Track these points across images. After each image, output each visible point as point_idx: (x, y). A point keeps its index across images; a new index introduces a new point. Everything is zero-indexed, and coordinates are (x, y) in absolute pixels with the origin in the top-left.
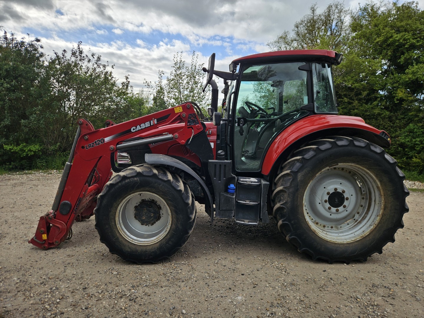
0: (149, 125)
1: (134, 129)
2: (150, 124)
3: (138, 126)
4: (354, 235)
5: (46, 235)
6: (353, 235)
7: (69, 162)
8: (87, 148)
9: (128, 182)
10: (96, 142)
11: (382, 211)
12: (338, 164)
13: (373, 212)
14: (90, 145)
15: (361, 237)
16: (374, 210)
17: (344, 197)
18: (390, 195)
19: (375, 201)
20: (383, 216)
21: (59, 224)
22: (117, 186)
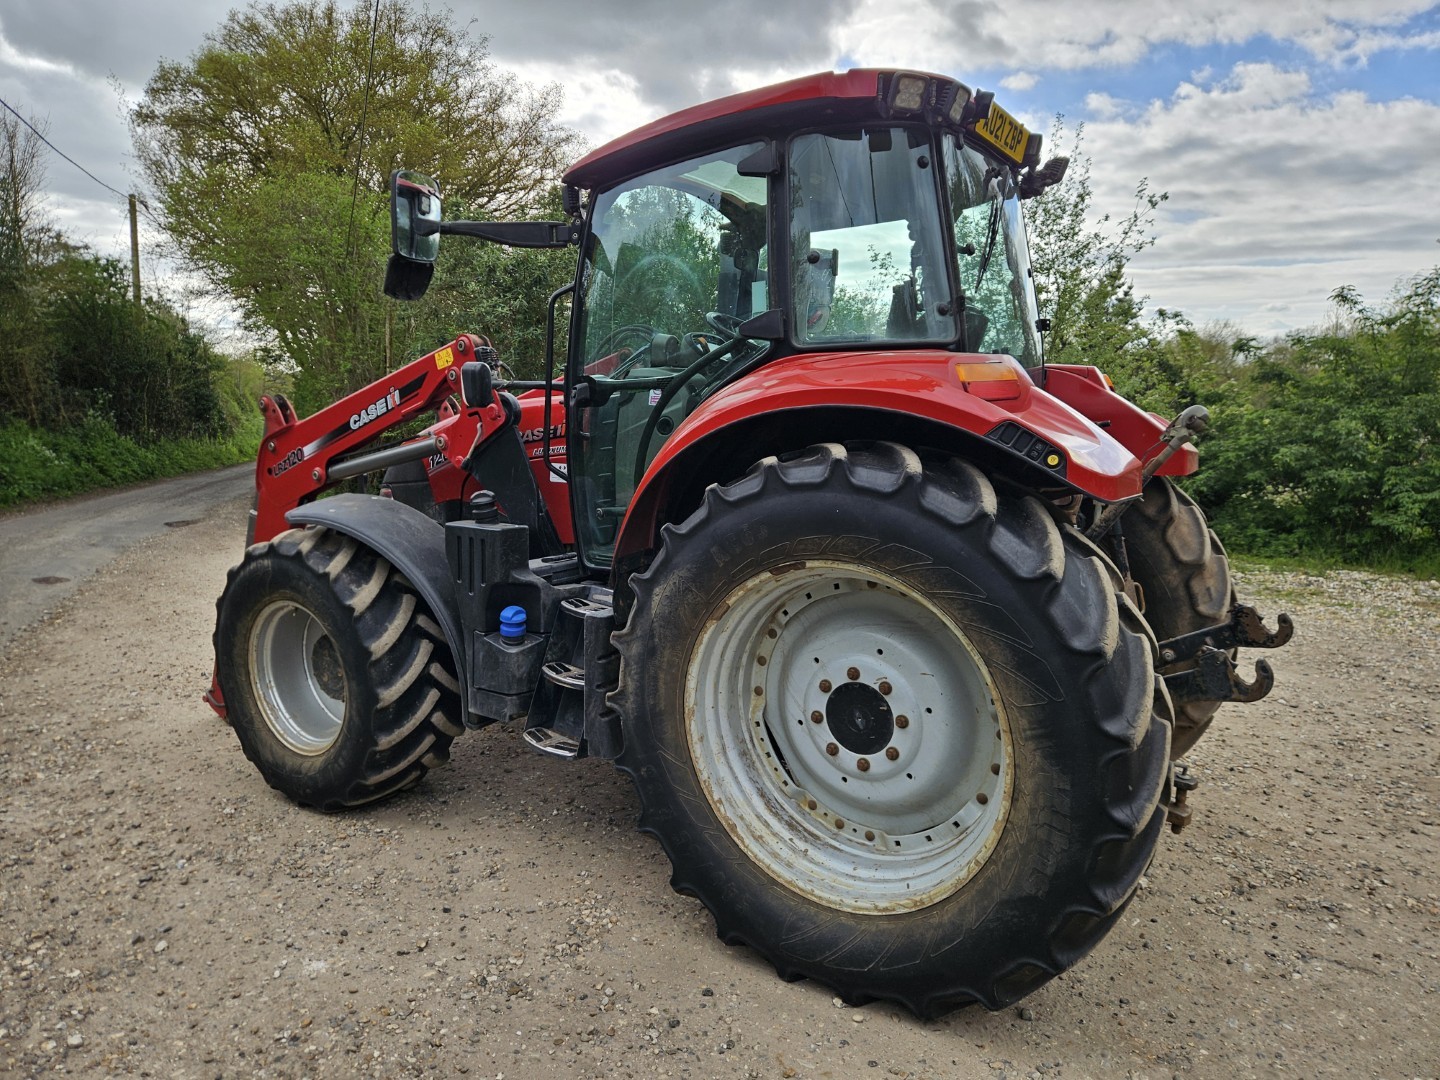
2: (387, 405)
3: (363, 413)
8: (276, 475)
10: (289, 458)
12: (803, 566)
14: (280, 466)
17: (889, 711)
18: (1028, 733)
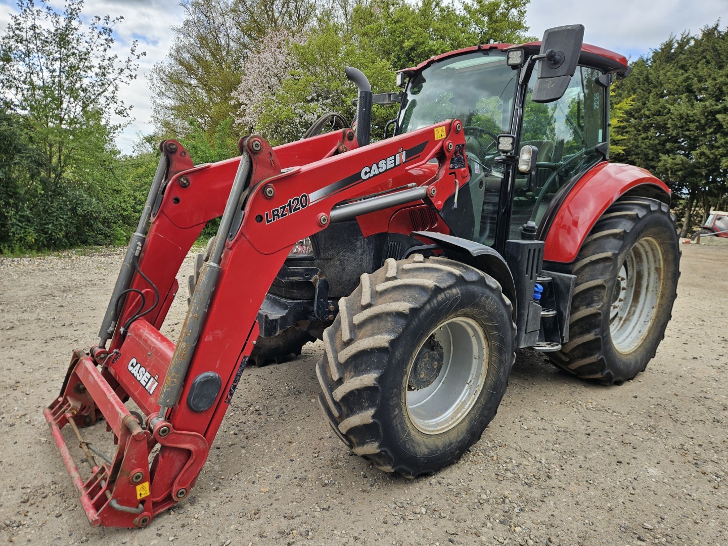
0: (393, 165)
1: (366, 173)
2: (395, 162)
3: (374, 166)
4: (631, 339)
5: (146, 485)
6: (629, 340)
7: (214, 262)
8: (268, 221)
9: (444, 301)
10: (289, 205)
11: (658, 300)
13: (644, 304)
14: (276, 213)
15: (642, 339)
16: (645, 300)
19: (647, 288)
20: (659, 307)
21: (188, 443)
22: (423, 313)
